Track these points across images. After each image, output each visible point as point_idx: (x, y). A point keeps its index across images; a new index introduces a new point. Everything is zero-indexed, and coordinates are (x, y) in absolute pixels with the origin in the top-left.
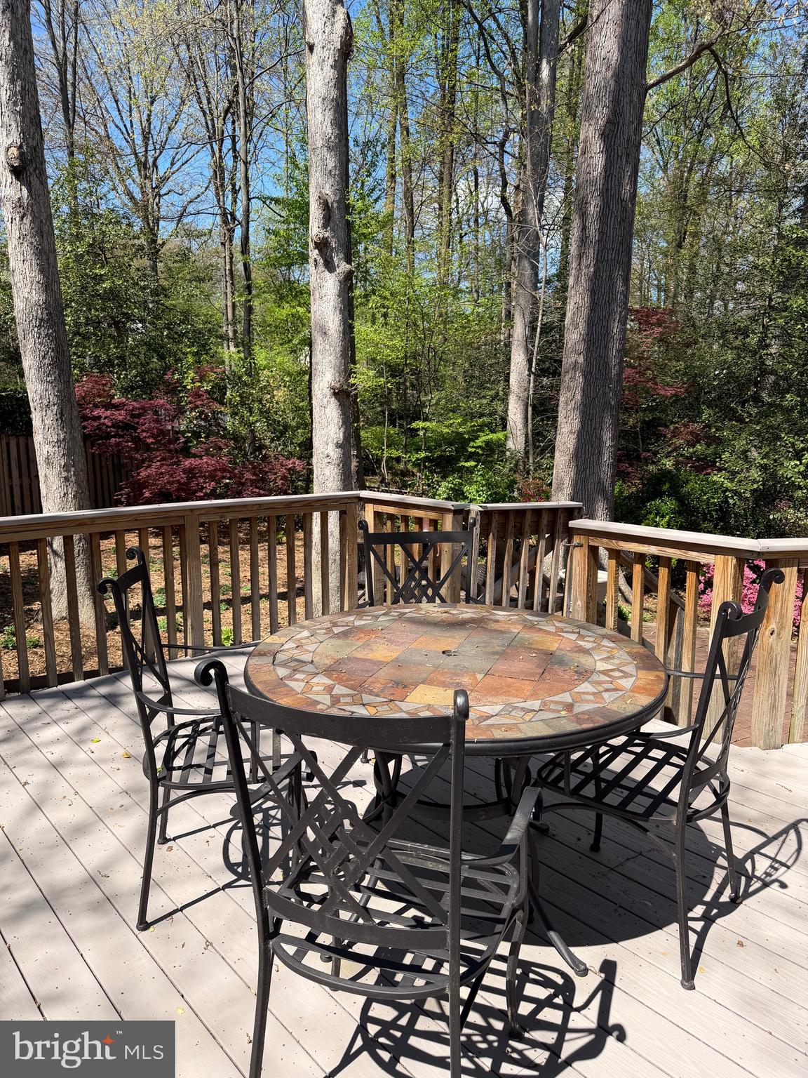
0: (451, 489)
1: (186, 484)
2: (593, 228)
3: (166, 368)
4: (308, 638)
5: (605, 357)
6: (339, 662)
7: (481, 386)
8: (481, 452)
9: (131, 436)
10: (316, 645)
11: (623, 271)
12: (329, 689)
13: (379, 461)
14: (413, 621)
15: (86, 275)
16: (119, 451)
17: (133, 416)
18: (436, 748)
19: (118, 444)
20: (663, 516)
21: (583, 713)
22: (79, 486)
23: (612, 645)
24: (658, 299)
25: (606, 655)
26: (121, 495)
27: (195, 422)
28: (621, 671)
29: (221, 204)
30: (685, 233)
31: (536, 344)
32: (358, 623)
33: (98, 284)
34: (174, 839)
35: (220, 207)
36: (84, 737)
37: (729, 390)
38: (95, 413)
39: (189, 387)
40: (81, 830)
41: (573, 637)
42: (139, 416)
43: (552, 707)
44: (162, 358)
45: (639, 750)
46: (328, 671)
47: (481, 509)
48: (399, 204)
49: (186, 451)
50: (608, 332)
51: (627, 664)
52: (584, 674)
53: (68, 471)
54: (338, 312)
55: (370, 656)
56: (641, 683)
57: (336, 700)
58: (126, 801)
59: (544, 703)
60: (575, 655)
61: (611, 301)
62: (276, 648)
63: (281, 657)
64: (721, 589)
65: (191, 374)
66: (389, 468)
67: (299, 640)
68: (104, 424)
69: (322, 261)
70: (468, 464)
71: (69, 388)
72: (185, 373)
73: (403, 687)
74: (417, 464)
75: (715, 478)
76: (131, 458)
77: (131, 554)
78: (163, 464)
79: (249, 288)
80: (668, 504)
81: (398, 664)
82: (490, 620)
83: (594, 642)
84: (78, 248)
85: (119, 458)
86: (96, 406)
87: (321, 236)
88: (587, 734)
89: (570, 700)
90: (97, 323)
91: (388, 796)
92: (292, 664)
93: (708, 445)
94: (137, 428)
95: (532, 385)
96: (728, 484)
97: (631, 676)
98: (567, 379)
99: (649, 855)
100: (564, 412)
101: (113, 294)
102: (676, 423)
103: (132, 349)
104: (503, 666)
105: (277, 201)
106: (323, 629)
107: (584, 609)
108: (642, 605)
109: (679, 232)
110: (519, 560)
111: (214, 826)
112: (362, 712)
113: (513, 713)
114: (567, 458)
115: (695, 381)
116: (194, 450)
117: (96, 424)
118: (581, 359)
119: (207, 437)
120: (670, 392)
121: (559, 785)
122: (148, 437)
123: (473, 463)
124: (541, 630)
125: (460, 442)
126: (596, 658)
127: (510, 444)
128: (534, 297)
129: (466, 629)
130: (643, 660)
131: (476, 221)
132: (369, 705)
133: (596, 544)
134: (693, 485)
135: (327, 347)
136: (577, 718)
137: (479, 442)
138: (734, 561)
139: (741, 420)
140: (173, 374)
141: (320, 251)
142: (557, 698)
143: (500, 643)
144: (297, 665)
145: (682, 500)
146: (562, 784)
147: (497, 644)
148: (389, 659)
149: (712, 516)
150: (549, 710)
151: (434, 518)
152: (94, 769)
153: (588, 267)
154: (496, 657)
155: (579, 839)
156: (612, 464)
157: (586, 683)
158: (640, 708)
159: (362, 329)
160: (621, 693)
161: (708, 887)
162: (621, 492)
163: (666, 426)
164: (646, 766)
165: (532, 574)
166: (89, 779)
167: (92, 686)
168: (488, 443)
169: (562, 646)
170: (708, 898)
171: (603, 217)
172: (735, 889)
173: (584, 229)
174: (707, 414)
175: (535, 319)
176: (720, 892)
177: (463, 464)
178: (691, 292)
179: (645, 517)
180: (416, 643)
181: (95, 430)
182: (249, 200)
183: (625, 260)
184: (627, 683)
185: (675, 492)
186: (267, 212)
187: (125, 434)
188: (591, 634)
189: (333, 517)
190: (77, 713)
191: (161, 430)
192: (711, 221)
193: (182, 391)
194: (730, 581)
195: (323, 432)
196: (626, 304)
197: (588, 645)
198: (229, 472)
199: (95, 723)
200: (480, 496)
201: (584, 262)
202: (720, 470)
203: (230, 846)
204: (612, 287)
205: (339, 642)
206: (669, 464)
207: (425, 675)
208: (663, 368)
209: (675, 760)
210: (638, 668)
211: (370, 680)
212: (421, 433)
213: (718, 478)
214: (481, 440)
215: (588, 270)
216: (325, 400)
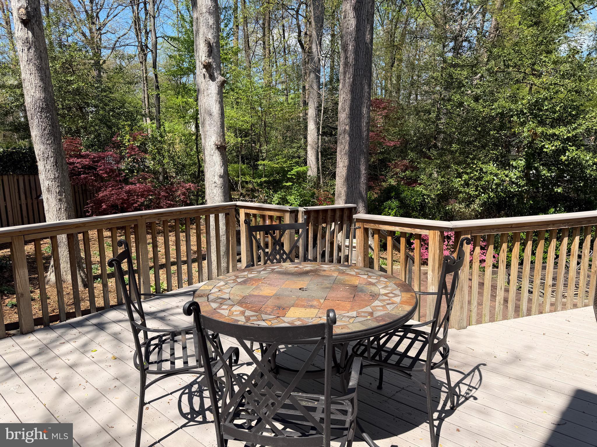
0: (280, 198)
1: (127, 200)
2: (351, 57)
3: (113, 134)
4: (224, 285)
5: (359, 127)
6: (244, 298)
7: (292, 142)
8: (294, 177)
9: (93, 173)
10: (229, 289)
11: (368, 81)
12: (243, 313)
13: (236, 183)
14: (279, 273)
15: (62, 80)
16: (86, 182)
17: (94, 162)
18: (317, 341)
19: (85, 178)
20: (392, 210)
21: (379, 317)
22: (68, 204)
23: (386, 280)
24: (382, 94)
25: (383, 286)
26: (88, 207)
27: (131, 164)
28: (393, 294)
29: (140, 40)
30: (394, 59)
31: (322, 119)
32: (250, 276)
33: (69, 85)
34: (149, 403)
35: (139, 42)
36: (87, 349)
37: (421, 142)
38: (71, 160)
39: (127, 144)
40: (92, 402)
41: (366, 277)
42: (97, 162)
43: (363, 314)
44: (110, 128)
45: (401, 334)
46: (240, 303)
47: (304, 210)
48: (241, 41)
49: (126, 181)
50: (361, 113)
51: (395, 290)
52: (375, 296)
53: (61, 195)
54: (218, 103)
55: (261, 293)
56: (404, 299)
57: (248, 319)
58: (117, 383)
59: (358, 313)
60: (368, 286)
61: (361, 97)
62: (207, 292)
63: (211, 297)
64: (433, 248)
65: (128, 137)
66: (243, 187)
67: (219, 287)
68: (76, 167)
69: (208, 75)
70: (288, 184)
71: (60, 147)
72: (125, 136)
73: (282, 309)
74: (261, 185)
75: (418, 189)
76: (93, 186)
77: (120, 243)
78: (113, 189)
79: (157, 87)
80: (395, 203)
81: (277, 296)
82: (321, 270)
83: (376, 279)
84: (56, 64)
85: (85, 185)
86: (71, 156)
87: (207, 61)
88: (383, 327)
89: (371, 310)
90: (69, 109)
91: (274, 369)
92: (219, 300)
93: (412, 171)
94: (96, 169)
95: (320, 141)
96: (424, 192)
97: (399, 296)
98: (341, 138)
99: (407, 389)
100: (340, 156)
101: (78, 92)
102: (395, 160)
103: (92, 123)
104: (333, 294)
105: (174, 39)
106: (231, 280)
107: (363, 261)
108: (392, 258)
109: (392, 58)
110: (325, 236)
111: (171, 394)
112: (263, 324)
113: (343, 319)
114: (343, 180)
115: (404, 138)
116: (130, 180)
117: (71, 167)
118: (347, 128)
119: (137, 172)
120: (392, 144)
121: (364, 355)
122: (104, 174)
123: (291, 184)
124: (348, 274)
125: (283, 172)
126: (379, 287)
127: (309, 173)
128: (319, 94)
129: (309, 276)
130: (403, 287)
131: (285, 52)
132: (266, 320)
133: (368, 227)
134: (406, 193)
135: (213, 122)
136: (376, 319)
137: (293, 172)
138: (439, 233)
139: (429, 158)
140: (118, 137)
141: (207, 70)
142: (364, 310)
143: (329, 282)
144: (222, 301)
145: (402, 201)
146: (366, 355)
147: (327, 283)
148: (271, 295)
149: (417, 209)
150: (361, 316)
151: (279, 215)
152: (95, 367)
153: (349, 78)
154: (328, 290)
155: (371, 384)
156: (366, 183)
157: (377, 301)
158: (406, 312)
159: (228, 111)
160: (395, 305)
161: (439, 403)
162: (370, 197)
163: (390, 162)
164: (406, 342)
165: (332, 244)
166: (94, 373)
167: (87, 319)
168: (297, 172)
169: (361, 282)
170: (439, 408)
171: (356, 52)
172: (452, 403)
173: (346, 58)
174: (412, 155)
175: (321, 105)
176: (445, 405)
177: (285, 184)
178: (399, 90)
179: (383, 210)
180: (284, 285)
181: (71, 170)
182: (156, 38)
183: (369, 75)
184: (397, 300)
185: (398, 197)
186: (166, 45)
187: (90, 172)
188: (374, 275)
189: (221, 216)
190: (80, 335)
191: (111, 169)
192: (407, 52)
193: (122, 147)
194: (437, 244)
195: (212, 169)
196: (370, 98)
197: (374, 281)
198: (153, 192)
199: (92, 341)
200: (296, 201)
201: (348, 76)
202: (420, 184)
203: (182, 403)
204: (362, 89)
205: (242, 287)
206: (393, 182)
207: (293, 302)
208: (387, 131)
209: (420, 338)
210: (401, 291)
211: (264, 306)
212: (260, 167)
213: (419, 188)
214: (294, 171)
215: (349, 80)
216: (212, 152)
